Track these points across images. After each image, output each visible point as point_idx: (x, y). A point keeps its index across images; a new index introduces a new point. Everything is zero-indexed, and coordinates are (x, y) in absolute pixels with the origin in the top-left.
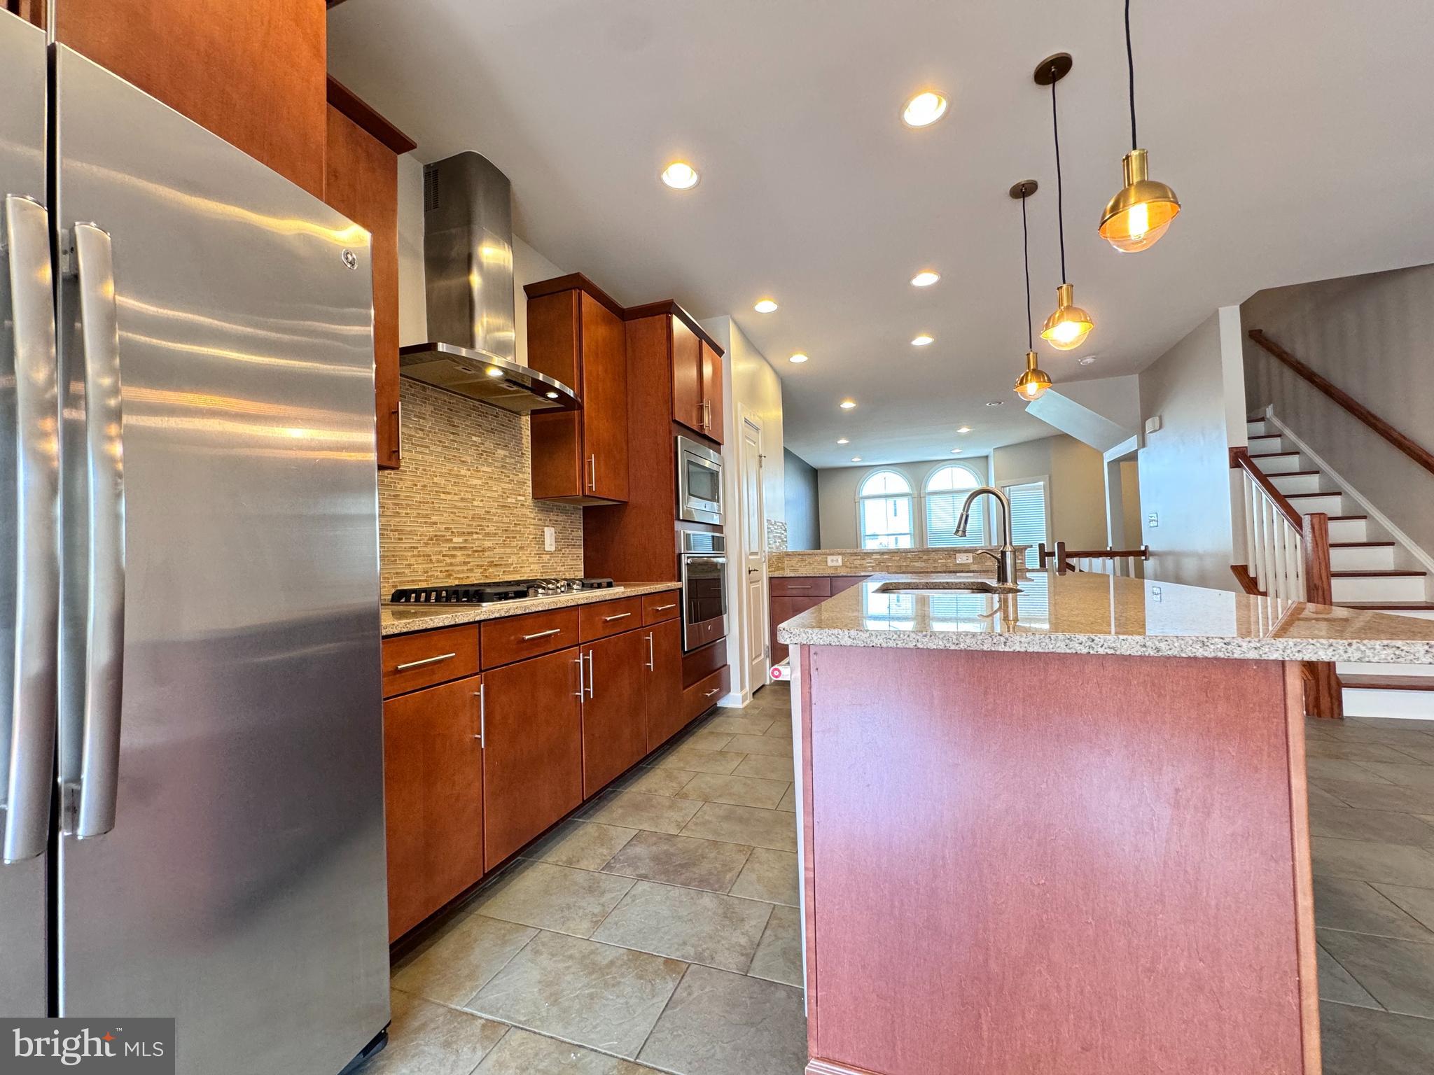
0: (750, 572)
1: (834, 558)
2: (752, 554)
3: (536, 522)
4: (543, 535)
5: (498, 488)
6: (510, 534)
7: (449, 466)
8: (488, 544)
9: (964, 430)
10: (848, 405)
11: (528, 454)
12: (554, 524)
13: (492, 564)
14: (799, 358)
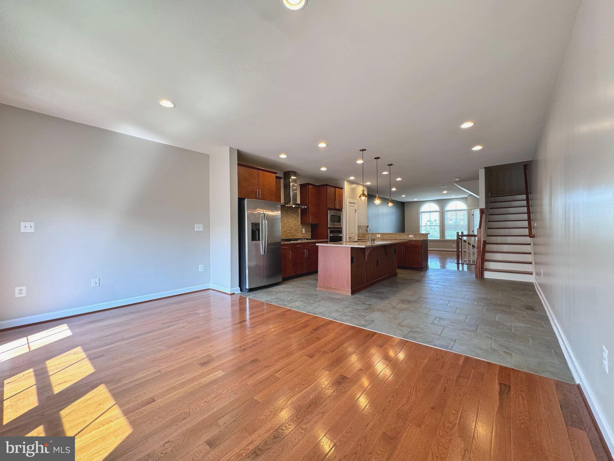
0: (350, 238)
1: (378, 235)
2: (351, 234)
3: (301, 228)
4: (302, 230)
5: (294, 222)
6: (296, 230)
7: (287, 219)
8: (293, 232)
9: (445, 192)
10: (394, 189)
11: (300, 215)
12: (305, 228)
13: (293, 235)
14: (368, 183)
